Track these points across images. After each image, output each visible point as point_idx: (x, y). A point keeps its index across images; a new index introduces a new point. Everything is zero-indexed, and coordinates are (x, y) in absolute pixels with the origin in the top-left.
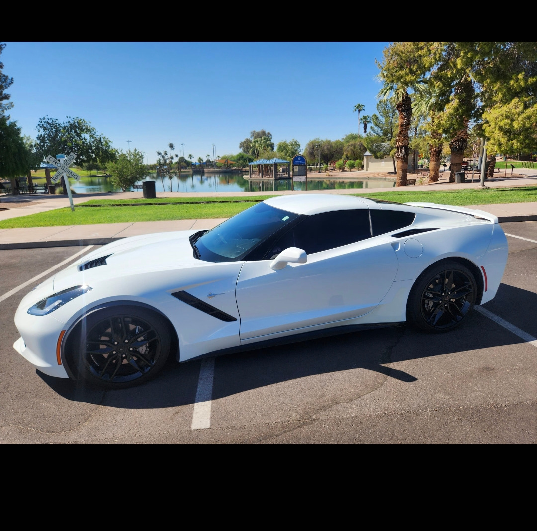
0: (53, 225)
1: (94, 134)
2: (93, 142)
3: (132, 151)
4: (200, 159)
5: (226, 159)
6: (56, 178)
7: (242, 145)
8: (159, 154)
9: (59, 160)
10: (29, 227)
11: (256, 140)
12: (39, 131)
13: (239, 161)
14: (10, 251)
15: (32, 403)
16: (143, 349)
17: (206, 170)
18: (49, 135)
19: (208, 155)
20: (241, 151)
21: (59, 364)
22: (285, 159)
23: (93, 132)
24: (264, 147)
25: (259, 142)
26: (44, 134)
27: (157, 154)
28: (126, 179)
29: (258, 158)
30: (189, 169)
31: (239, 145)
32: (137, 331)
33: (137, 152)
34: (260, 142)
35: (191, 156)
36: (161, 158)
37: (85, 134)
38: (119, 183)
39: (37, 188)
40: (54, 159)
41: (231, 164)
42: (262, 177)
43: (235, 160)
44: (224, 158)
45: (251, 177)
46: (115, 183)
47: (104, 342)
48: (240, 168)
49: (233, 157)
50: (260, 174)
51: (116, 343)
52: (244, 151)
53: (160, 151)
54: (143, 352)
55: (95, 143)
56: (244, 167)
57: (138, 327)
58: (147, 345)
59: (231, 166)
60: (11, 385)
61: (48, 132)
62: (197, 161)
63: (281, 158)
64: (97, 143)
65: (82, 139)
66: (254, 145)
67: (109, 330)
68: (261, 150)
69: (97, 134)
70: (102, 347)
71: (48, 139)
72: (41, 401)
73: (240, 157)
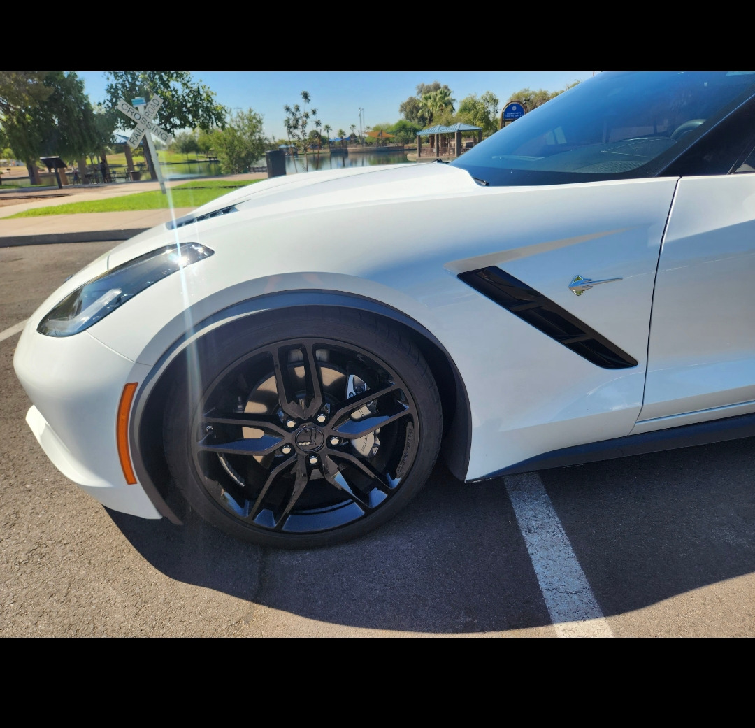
0: (133, 209)
1: (188, 82)
2: (188, 95)
3: (246, 112)
4: (341, 133)
5: (379, 131)
6: (135, 139)
7: (403, 108)
8: (288, 109)
9: (137, 108)
10: (98, 212)
11: (428, 95)
12: (108, 78)
13: (399, 134)
14: (67, 245)
15: (66, 581)
16: (366, 444)
17: (350, 149)
18: (123, 86)
19: (353, 126)
20: (402, 117)
21: (130, 481)
22: (474, 124)
23: (187, 79)
24: (441, 106)
25: (432, 99)
26: (116, 84)
27: (284, 110)
28: (239, 157)
29: (432, 124)
30: (325, 148)
31: (399, 108)
32: (350, 389)
33: (253, 114)
34: (435, 99)
35: (327, 128)
36: (290, 116)
37: (175, 83)
38: (229, 164)
39: (116, 175)
40: (130, 106)
41: (388, 139)
42: (438, 155)
43: (392, 133)
44: (376, 129)
45: (420, 156)
46: (224, 163)
47: (254, 419)
48: (400, 145)
49: (389, 127)
50: (435, 150)
51: (291, 424)
52: (407, 118)
53: (288, 105)
54: (366, 453)
55: (191, 96)
56: (407, 143)
57: (351, 377)
58: (378, 431)
59: (388, 141)
60: (22, 515)
61: (121, 81)
62: (337, 136)
63: (468, 123)
64: (194, 95)
65: (171, 91)
66: (426, 105)
67: (270, 385)
68: (435, 111)
69: (192, 81)
70: (250, 433)
71: (122, 92)
72: (92, 575)
73: (402, 127)
